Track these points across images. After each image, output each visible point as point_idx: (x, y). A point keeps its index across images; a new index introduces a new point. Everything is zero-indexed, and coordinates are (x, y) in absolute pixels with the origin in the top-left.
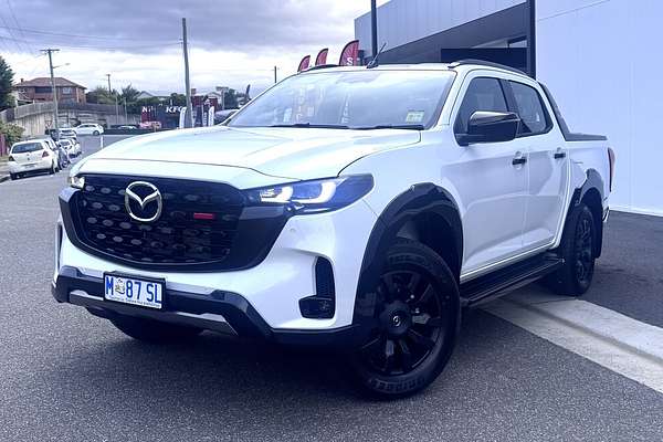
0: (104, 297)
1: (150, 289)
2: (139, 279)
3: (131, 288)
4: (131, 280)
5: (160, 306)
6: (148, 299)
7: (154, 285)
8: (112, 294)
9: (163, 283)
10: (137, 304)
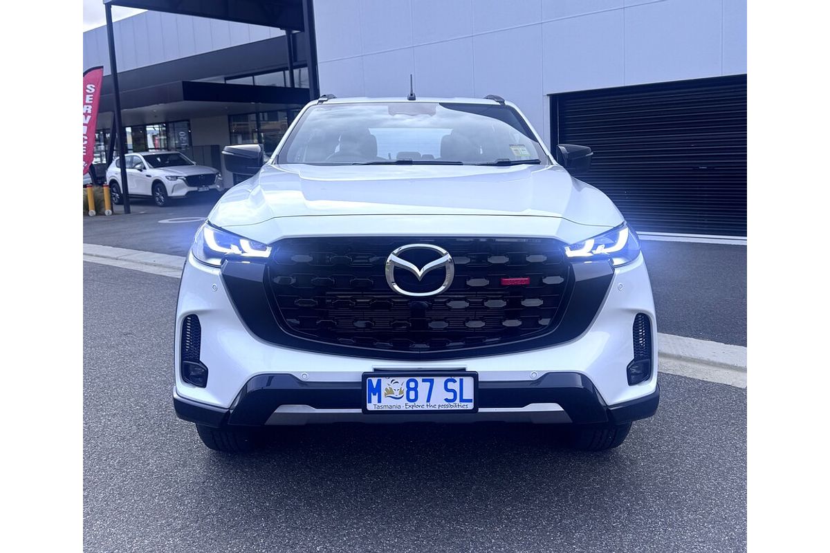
0: (364, 408)
1: (450, 385)
2: (429, 375)
3: (415, 389)
4: (417, 378)
5: (470, 406)
6: (447, 400)
7: (457, 379)
8: (379, 401)
9: (474, 375)
10: (425, 408)
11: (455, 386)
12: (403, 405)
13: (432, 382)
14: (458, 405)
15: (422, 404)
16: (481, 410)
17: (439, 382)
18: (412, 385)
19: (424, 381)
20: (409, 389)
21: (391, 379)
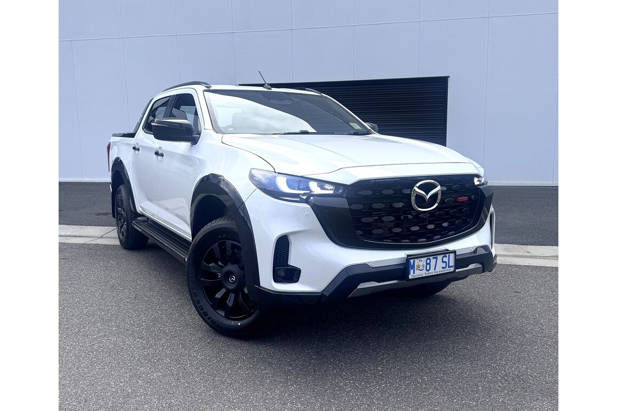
0: (407, 278)
2: (436, 255)
3: (429, 264)
4: (430, 257)
5: (452, 269)
6: (443, 268)
7: (447, 255)
8: (414, 273)
9: (454, 252)
10: (434, 274)
11: (446, 259)
12: (424, 273)
13: (436, 258)
14: (448, 270)
15: (432, 272)
16: (457, 270)
17: (440, 257)
18: (428, 261)
19: (433, 258)
20: (427, 264)
21: (419, 259)
